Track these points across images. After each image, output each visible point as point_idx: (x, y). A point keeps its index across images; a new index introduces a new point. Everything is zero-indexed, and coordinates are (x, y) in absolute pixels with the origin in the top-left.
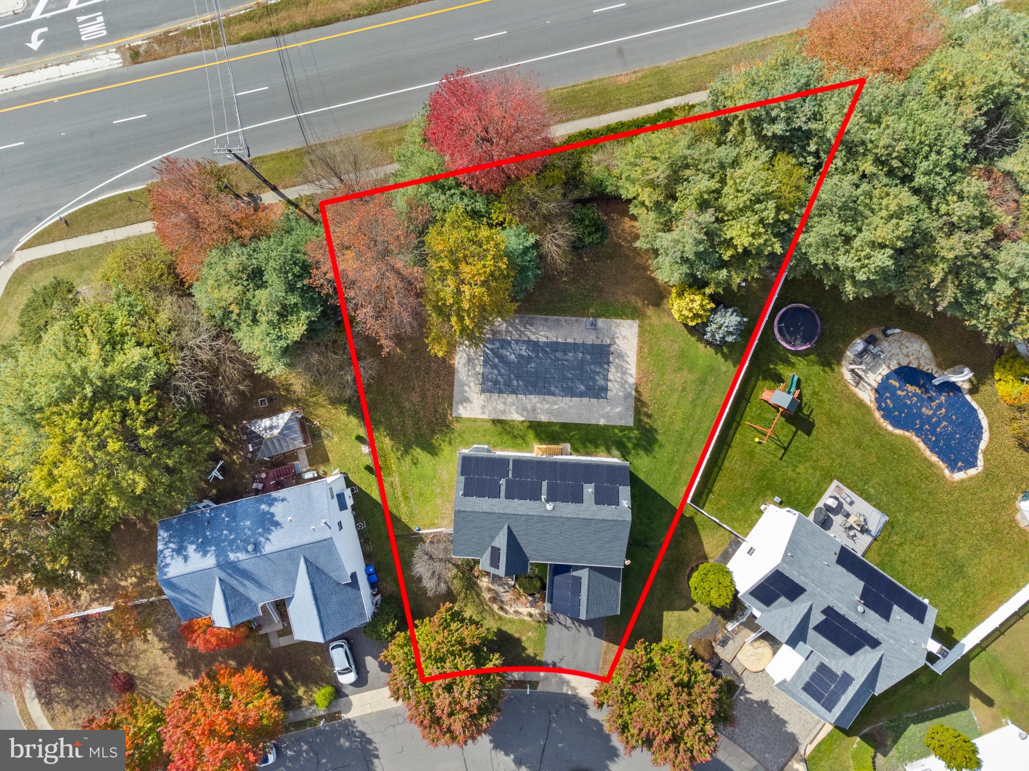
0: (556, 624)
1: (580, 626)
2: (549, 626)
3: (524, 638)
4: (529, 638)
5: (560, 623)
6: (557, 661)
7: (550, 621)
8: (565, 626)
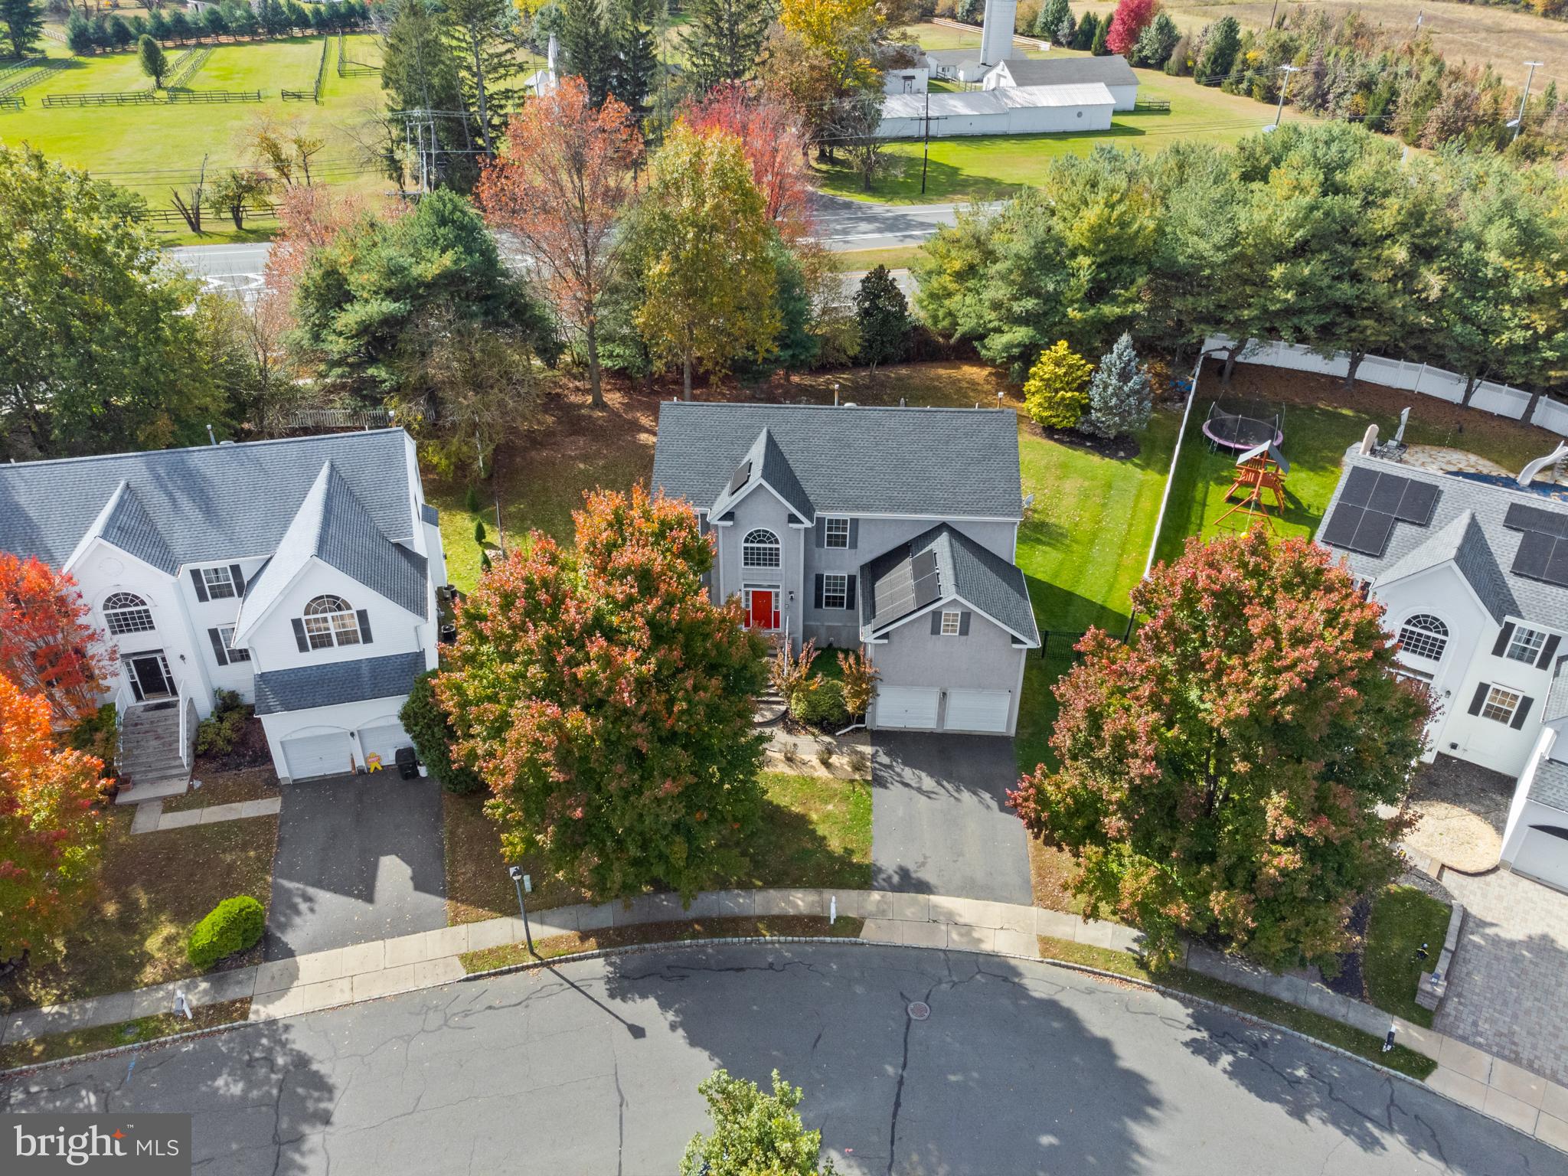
0: (896, 789)
1: (958, 790)
2: (876, 791)
3: (814, 817)
4: (827, 816)
5: (907, 785)
6: (911, 867)
7: (878, 781)
8: (919, 790)
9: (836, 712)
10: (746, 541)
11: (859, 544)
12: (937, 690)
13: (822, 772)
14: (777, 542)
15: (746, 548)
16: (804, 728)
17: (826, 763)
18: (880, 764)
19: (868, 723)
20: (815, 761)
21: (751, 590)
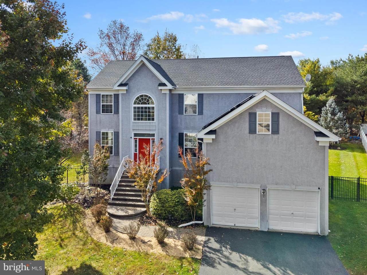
0: (222, 267)
2: (204, 267)
5: (232, 265)
7: (207, 261)
9: (180, 208)
10: (135, 103)
11: (204, 111)
12: (258, 186)
13: (158, 250)
14: (153, 103)
15: (135, 108)
16: (155, 221)
17: (162, 243)
18: (210, 248)
19: (205, 221)
20: (154, 241)
21: (138, 138)
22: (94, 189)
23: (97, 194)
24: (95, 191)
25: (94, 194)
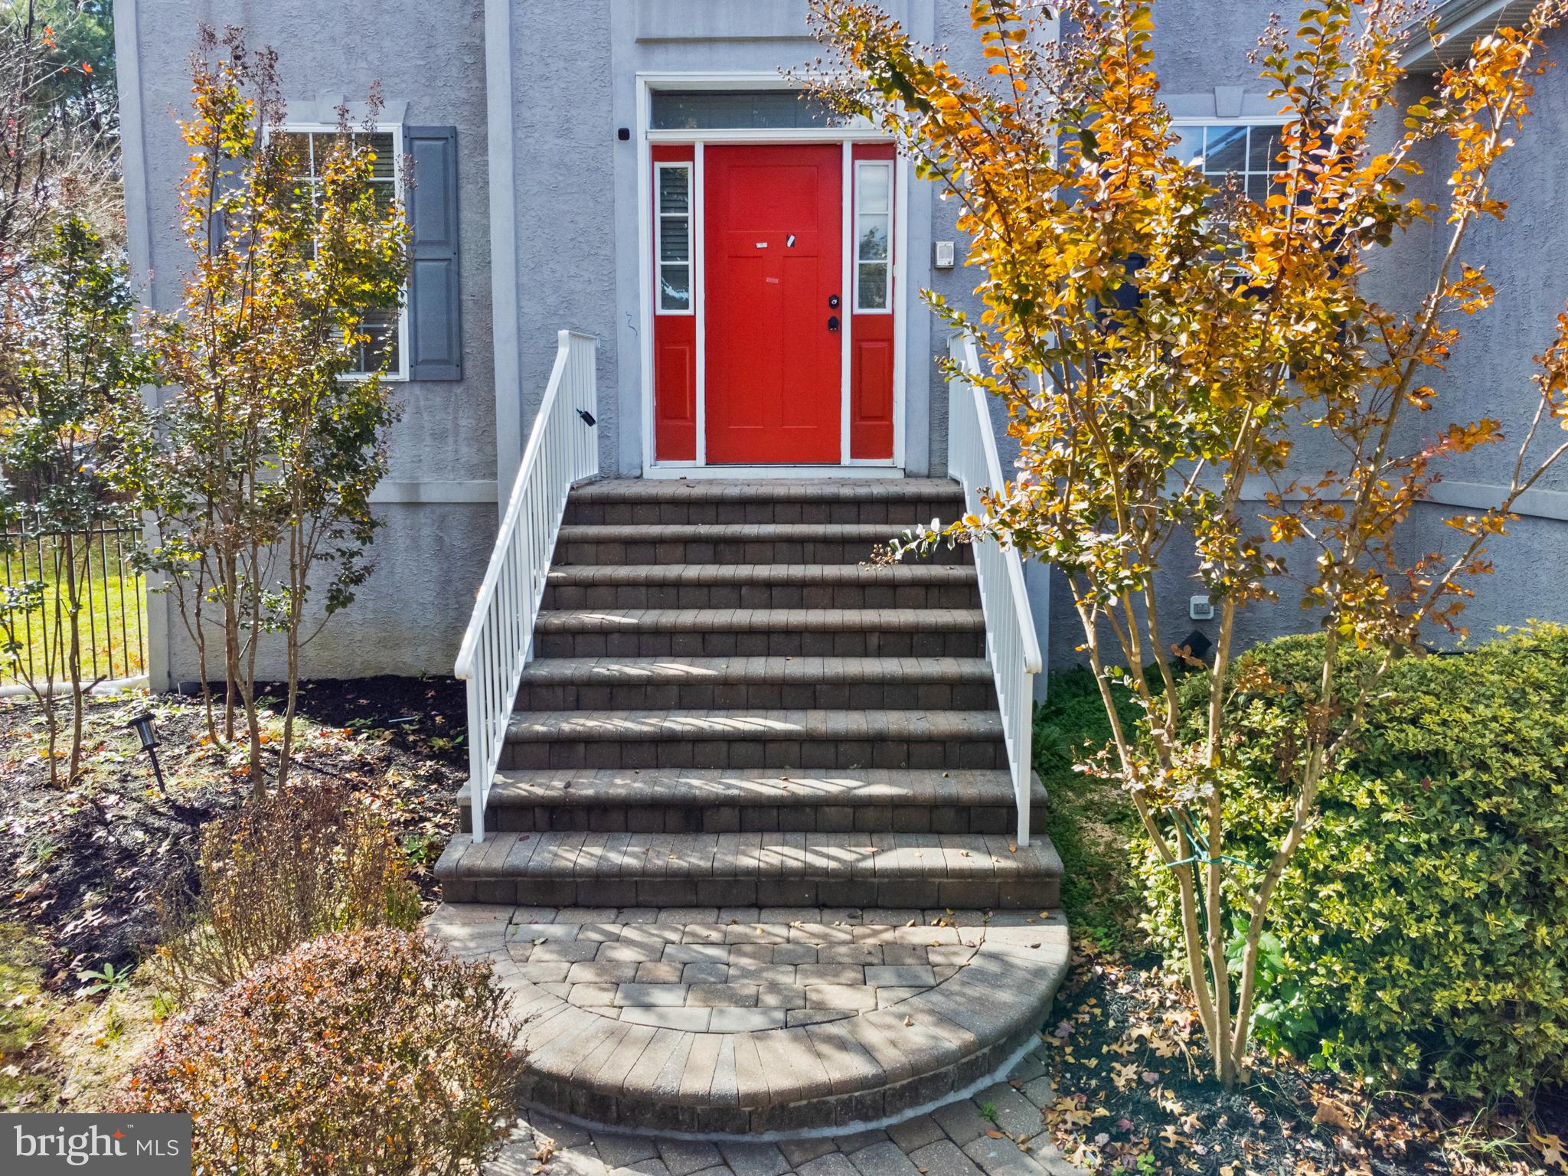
21: (699, 137)
22: (211, 726)
23: (255, 772)
24: (222, 739)
25: (206, 776)
